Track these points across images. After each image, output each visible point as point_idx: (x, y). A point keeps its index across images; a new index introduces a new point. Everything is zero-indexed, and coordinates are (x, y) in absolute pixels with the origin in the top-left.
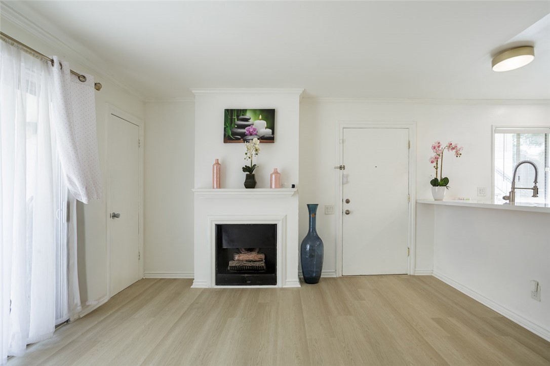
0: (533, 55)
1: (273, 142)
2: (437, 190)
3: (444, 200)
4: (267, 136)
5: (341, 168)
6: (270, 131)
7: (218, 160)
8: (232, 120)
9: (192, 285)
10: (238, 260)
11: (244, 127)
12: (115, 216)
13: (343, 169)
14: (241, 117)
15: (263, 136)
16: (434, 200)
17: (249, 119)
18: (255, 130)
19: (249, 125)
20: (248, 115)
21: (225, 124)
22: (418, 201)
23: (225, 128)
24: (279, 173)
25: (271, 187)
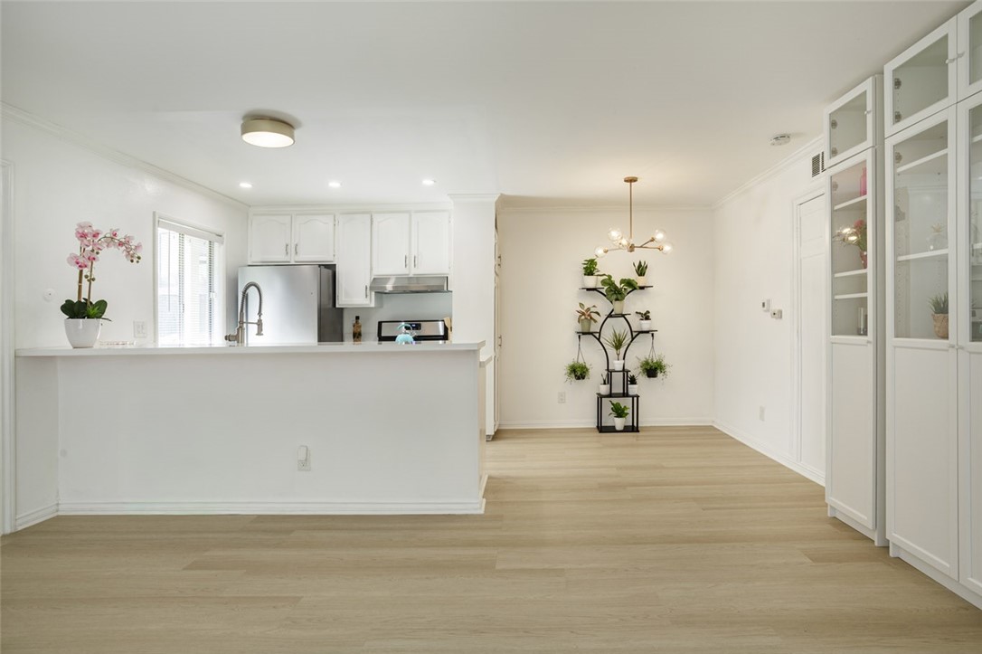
0: (292, 137)
2: (81, 327)
3: (96, 346)
16: (71, 348)
22: (19, 354)
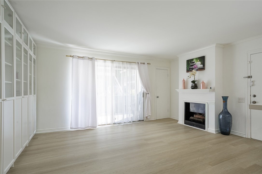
1: (204, 70)
4: (201, 68)
5: (249, 77)
6: (202, 65)
7: (184, 79)
8: (189, 63)
9: (178, 122)
10: (195, 117)
11: (192, 66)
12: (158, 97)
13: (250, 78)
14: (192, 62)
15: (200, 68)
17: (194, 62)
18: (196, 66)
19: (194, 65)
20: (194, 61)
21: (187, 66)
23: (187, 67)
24: (204, 83)
25: (200, 89)
